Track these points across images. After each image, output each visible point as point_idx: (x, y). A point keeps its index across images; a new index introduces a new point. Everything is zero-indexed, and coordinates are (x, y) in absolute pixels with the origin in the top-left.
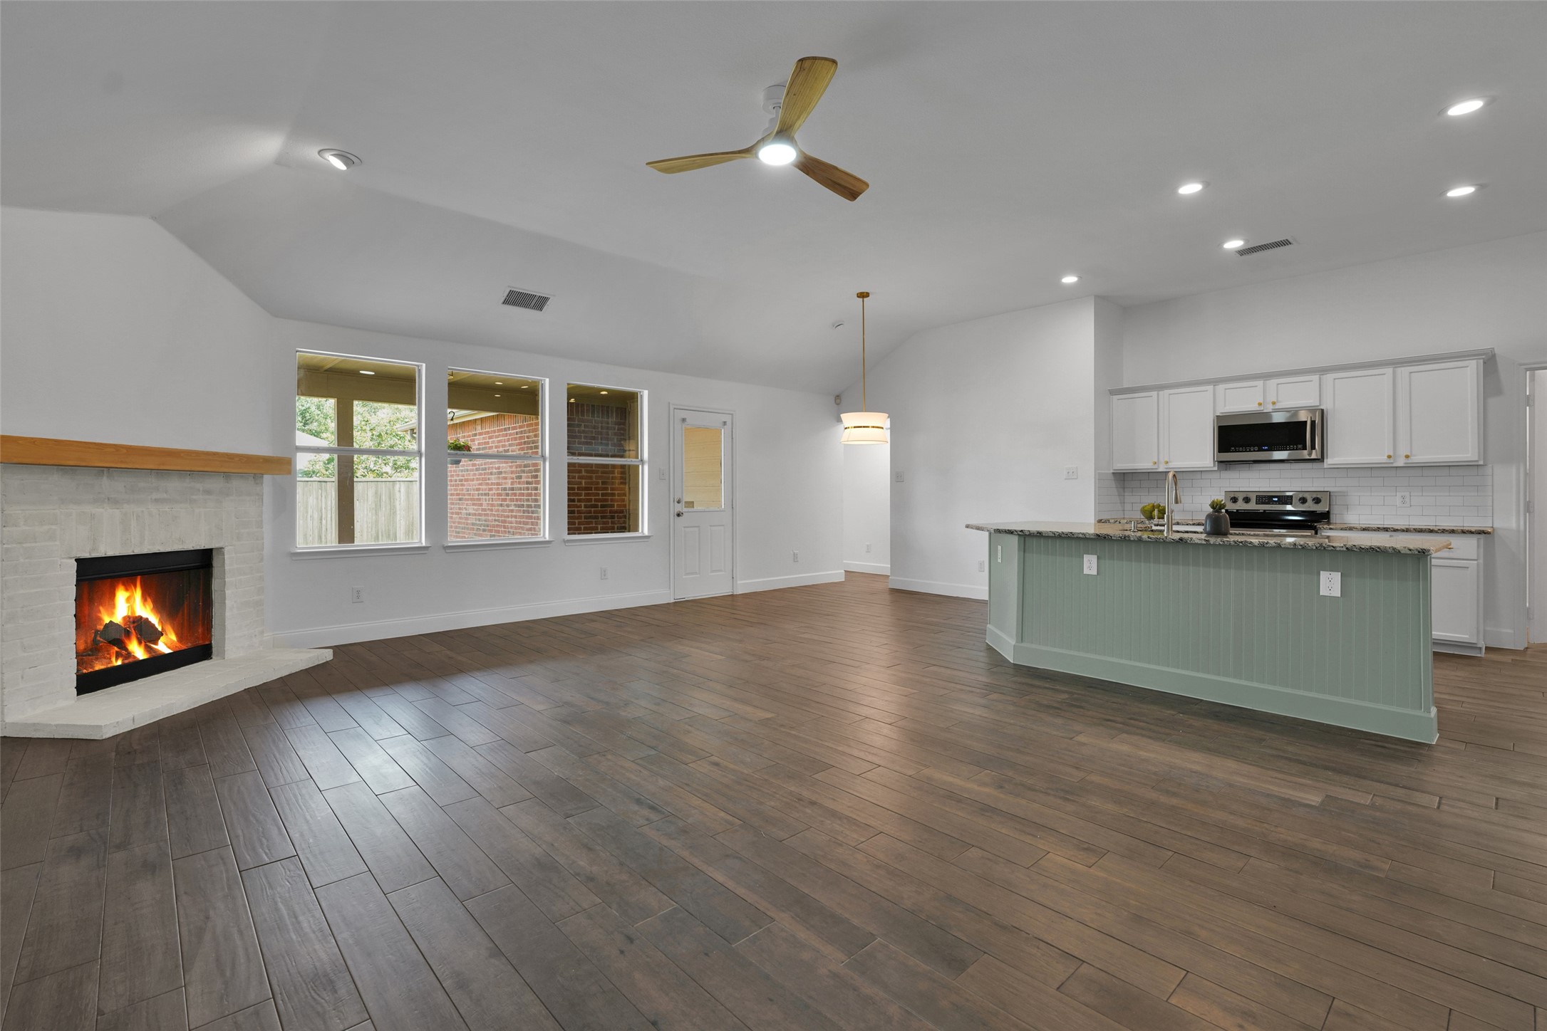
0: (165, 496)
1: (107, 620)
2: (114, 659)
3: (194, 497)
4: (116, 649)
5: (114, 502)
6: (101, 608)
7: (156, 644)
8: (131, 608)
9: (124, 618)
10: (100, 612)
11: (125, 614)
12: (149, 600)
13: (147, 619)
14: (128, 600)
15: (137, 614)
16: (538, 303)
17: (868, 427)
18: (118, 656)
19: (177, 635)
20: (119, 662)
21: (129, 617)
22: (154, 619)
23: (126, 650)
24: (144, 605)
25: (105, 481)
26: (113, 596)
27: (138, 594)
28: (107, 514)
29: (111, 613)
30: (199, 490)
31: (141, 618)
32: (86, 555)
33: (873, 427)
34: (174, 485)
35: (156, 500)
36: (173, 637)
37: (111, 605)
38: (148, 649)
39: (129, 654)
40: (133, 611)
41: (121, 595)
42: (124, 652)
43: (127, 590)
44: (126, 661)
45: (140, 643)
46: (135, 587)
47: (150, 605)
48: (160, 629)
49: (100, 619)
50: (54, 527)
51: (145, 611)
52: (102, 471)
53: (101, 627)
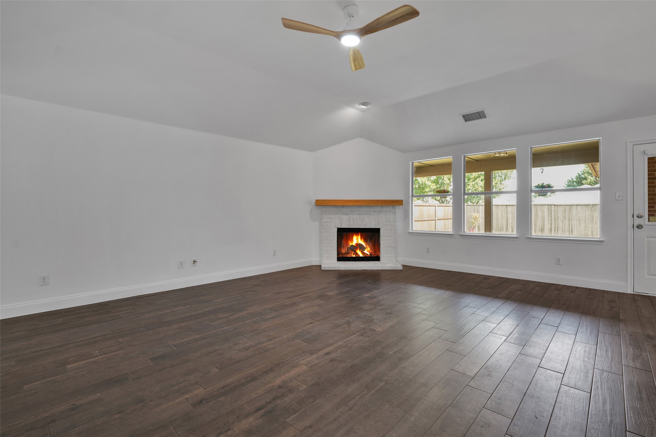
0: (361, 213)
1: (351, 244)
2: (353, 255)
3: (370, 213)
4: (353, 252)
5: (347, 214)
6: (349, 241)
7: (364, 251)
8: (358, 241)
9: (356, 244)
11: (356, 243)
12: (362, 239)
13: (362, 244)
14: (357, 239)
15: (359, 243)
16: (480, 115)
18: (354, 254)
19: (370, 248)
20: (354, 256)
21: (357, 244)
22: (364, 244)
23: (356, 252)
24: (361, 240)
25: (344, 209)
26: (353, 238)
27: (359, 237)
28: (344, 217)
29: (352, 242)
30: (372, 211)
31: (360, 244)
32: (339, 227)
34: (363, 210)
35: (358, 214)
36: (369, 249)
37: (352, 240)
38: (363, 253)
39: (357, 254)
41: (355, 238)
42: (356, 253)
43: (356, 236)
44: (356, 256)
45: (360, 250)
46: (359, 235)
47: (363, 240)
48: (365, 247)
49: (349, 244)
50: (332, 220)
51: (361, 242)
52: (343, 206)
53: (349, 246)
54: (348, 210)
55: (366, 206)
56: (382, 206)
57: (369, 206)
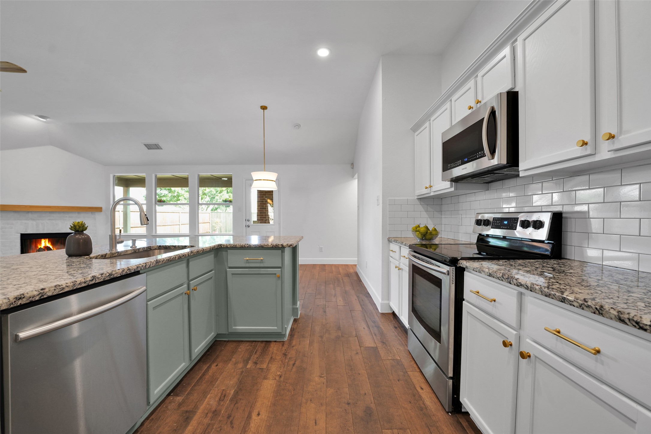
5: (33, 220)
6: (38, 244)
8: (45, 244)
9: (44, 247)
10: (37, 245)
12: (50, 242)
13: (49, 247)
14: (45, 242)
16: (157, 147)
17: (261, 180)
22: (51, 247)
26: (41, 241)
27: (47, 240)
28: (30, 223)
31: (48, 246)
32: (23, 233)
33: (264, 180)
34: (56, 215)
35: (49, 219)
37: (40, 244)
40: (46, 245)
41: (43, 242)
43: (44, 240)
47: (50, 243)
49: (38, 247)
50: (12, 225)
51: (49, 245)
52: (28, 212)
53: (38, 249)
54: (35, 215)
55: (59, 212)
56: (79, 213)
57: (63, 212)
